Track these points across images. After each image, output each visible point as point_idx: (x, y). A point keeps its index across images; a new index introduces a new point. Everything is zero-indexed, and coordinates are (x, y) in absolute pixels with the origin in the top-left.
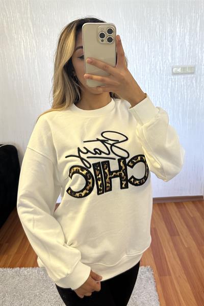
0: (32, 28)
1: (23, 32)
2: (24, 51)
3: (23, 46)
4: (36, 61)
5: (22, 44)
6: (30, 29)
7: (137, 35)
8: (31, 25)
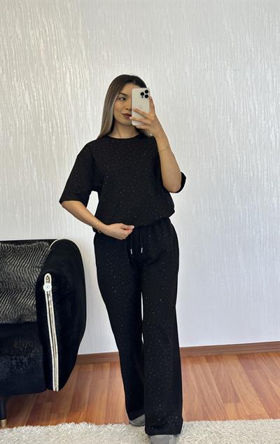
0: (84, 51)
1: (69, 58)
2: (69, 88)
3: (68, 80)
4: (89, 103)
5: (68, 76)
6: (81, 52)
7: (253, 55)
8: (83, 47)
